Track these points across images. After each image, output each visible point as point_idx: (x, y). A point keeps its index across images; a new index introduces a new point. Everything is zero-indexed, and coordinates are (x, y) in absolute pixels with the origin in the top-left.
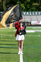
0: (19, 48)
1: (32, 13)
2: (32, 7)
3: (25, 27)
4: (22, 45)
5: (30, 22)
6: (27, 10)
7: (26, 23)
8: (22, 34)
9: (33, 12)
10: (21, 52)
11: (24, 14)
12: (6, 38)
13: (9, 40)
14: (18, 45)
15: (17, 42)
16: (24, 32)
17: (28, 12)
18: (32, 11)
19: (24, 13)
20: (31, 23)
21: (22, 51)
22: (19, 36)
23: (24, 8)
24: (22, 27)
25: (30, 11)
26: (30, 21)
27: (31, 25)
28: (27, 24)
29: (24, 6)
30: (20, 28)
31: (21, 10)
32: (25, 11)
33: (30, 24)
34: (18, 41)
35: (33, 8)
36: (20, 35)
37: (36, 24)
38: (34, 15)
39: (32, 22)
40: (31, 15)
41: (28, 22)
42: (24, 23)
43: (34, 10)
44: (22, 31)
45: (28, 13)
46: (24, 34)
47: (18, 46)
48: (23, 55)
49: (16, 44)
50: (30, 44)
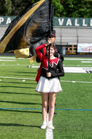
1: (80, 23)
2: (81, 7)
5: (76, 46)
6: (68, 13)
7: (64, 48)
8: (52, 77)
9: (84, 20)
11: (61, 24)
13: (19, 90)
15: (40, 97)
17: (69, 20)
18: (82, 15)
19: (61, 22)
20: (76, 49)
21: (51, 122)
23: (61, 7)
24: (53, 58)
25: (76, 17)
26: (75, 44)
27: (77, 54)
28: (67, 49)
29: (59, 4)
30: (49, 61)
31: (52, 12)
32: (61, 15)
33: (74, 51)
35: (82, 10)
38: (85, 28)
39: (79, 45)
40: (77, 28)
41: (69, 44)
43: (86, 14)
45: (69, 22)
46: (58, 77)
47: (41, 107)
48: (54, 131)
49: (37, 102)
50: (73, 104)
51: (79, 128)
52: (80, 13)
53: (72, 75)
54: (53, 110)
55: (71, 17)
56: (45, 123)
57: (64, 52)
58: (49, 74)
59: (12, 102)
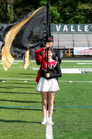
0: (45, 110)
1: (76, 29)
2: (76, 14)
3: (60, 61)
4: (52, 104)
5: (72, 49)
6: (65, 20)
7: (61, 51)
8: (51, 78)
9: (79, 26)
10: (48, 120)
11: (58, 30)
12: (14, 85)
13: (21, 90)
14: (43, 103)
15: (40, 96)
16: (56, 73)
17: (66, 26)
18: (77, 22)
19: (58, 28)
20: (73, 52)
21: (51, 118)
22: (46, 81)
23: (58, 14)
24: (51, 60)
25: (71, 23)
26: (72, 47)
27: (74, 57)
28: (64, 52)
29: (56, 12)
31: (51, 19)
32: (59, 22)
33: (70, 54)
34: (42, 93)
35: (77, 17)
36: (48, 79)
37: (86, 54)
38: (80, 33)
39: (75, 48)
40: (73, 33)
41: (66, 48)
42: (57, 51)
43: (81, 20)
44: (51, 70)
45: (66, 28)
47: (41, 105)
48: (53, 126)
49: (38, 101)
51: (76, 123)
52: (75, 20)
53: (69, 76)
54: (52, 108)
55: (67, 23)
56: (45, 119)
57: (62, 55)
58: (48, 75)
59: (15, 101)
